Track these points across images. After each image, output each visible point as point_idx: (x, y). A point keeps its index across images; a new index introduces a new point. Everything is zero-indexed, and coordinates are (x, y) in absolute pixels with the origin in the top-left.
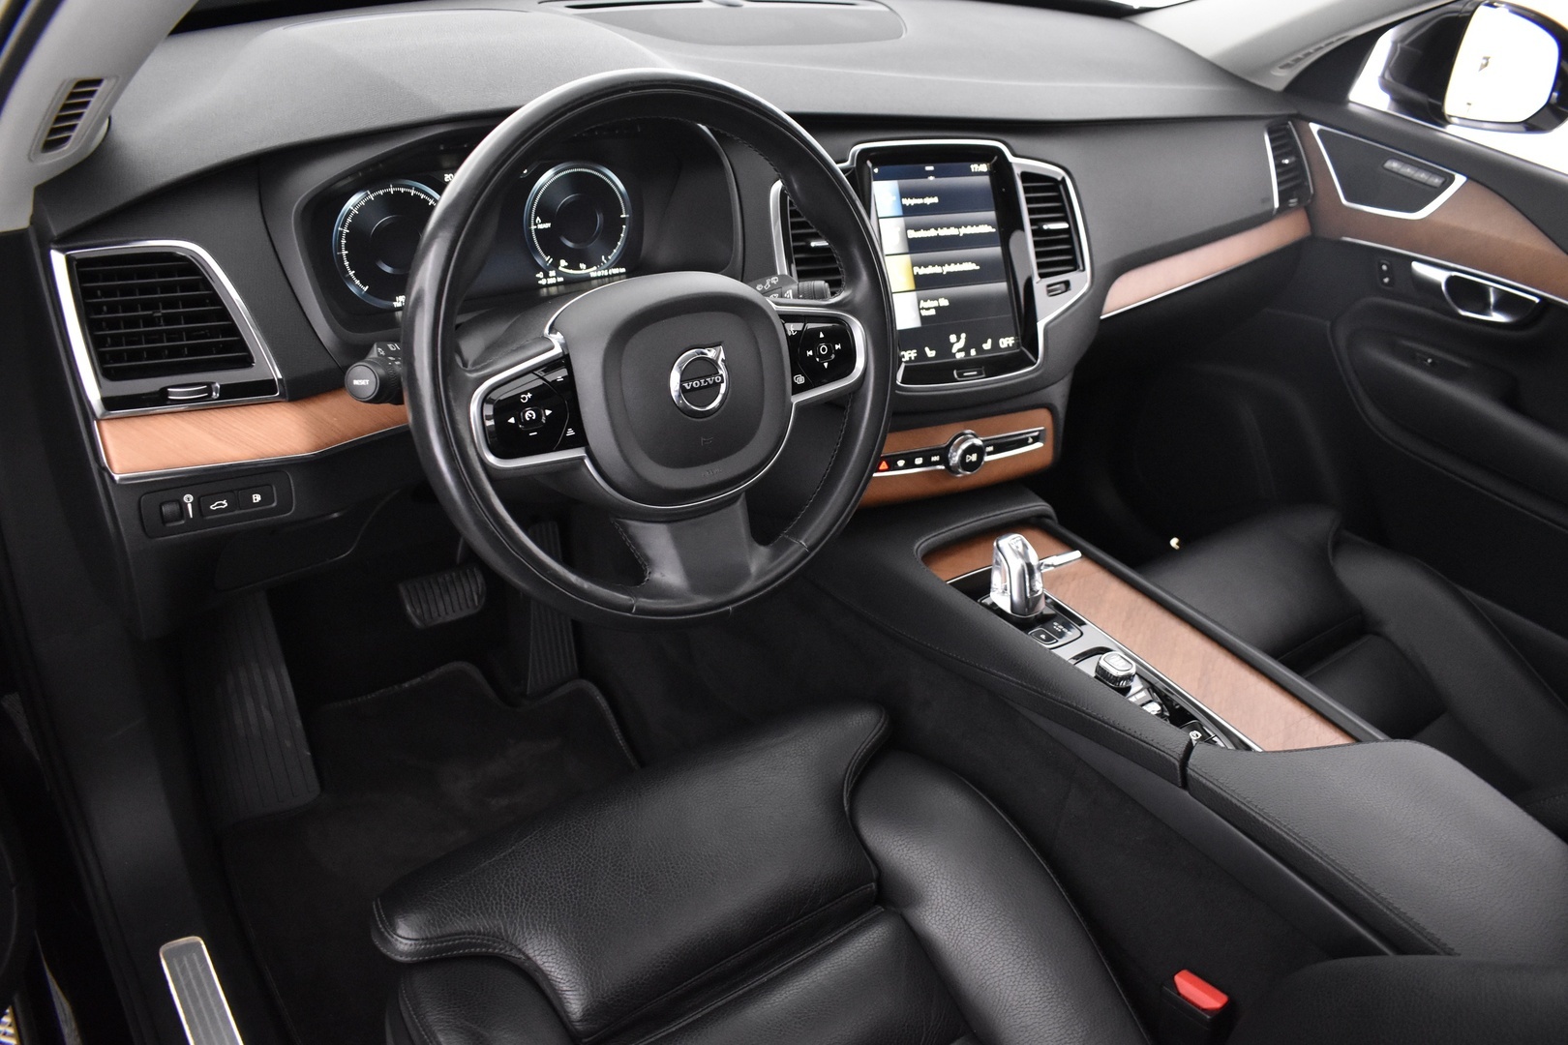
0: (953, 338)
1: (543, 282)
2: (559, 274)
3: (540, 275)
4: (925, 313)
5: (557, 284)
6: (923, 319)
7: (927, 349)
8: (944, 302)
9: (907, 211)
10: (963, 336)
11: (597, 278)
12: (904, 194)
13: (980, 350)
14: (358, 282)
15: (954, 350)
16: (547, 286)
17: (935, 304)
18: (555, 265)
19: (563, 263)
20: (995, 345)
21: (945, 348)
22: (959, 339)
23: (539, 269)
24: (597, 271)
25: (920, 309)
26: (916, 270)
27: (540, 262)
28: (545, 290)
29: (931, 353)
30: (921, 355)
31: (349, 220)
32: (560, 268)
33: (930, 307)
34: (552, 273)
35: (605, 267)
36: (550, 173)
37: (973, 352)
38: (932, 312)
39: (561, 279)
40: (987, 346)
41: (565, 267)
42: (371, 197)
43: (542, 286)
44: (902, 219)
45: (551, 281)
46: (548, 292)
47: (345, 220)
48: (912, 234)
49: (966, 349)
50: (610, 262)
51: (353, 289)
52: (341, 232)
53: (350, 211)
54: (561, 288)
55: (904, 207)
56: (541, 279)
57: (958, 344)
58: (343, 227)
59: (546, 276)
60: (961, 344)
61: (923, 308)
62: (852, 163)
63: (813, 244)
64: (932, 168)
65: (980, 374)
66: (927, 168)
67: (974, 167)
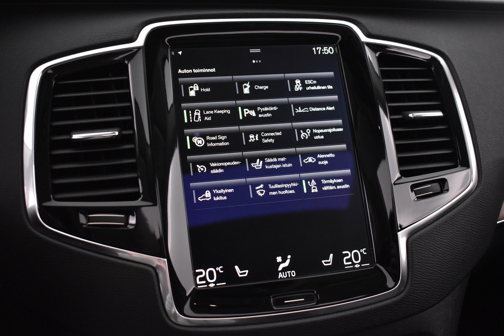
62: (140, 42)
63: (75, 136)
64: (258, 51)
65: (309, 299)
66: (252, 51)
67: (317, 50)
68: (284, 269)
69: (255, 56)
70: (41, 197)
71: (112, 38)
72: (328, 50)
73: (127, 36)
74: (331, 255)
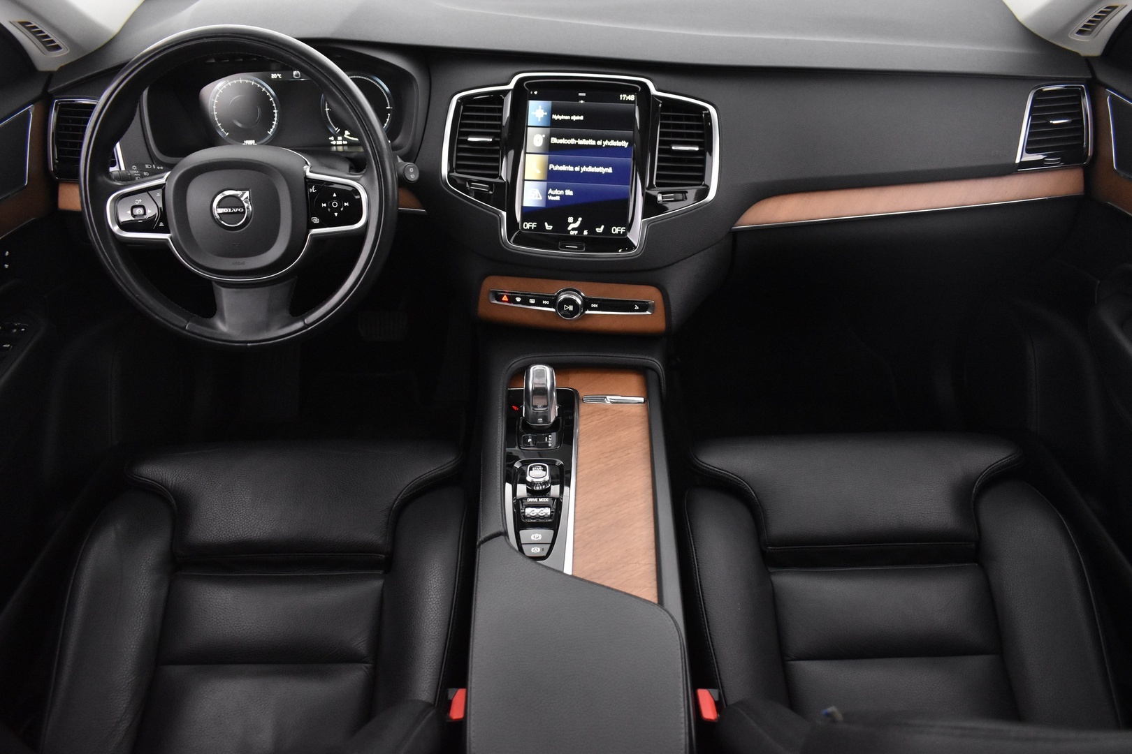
0: (570, 219)
1: (334, 143)
2: (344, 139)
3: (332, 138)
4: (550, 198)
5: (343, 145)
6: (548, 201)
7: (546, 224)
8: (569, 193)
9: (554, 124)
10: (580, 219)
12: (554, 110)
13: (592, 231)
14: (223, 130)
15: (570, 228)
16: (336, 145)
17: (561, 192)
18: (342, 133)
19: (347, 133)
20: (608, 230)
21: (562, 225)
22: (575, 221)
23: (331, 135)
25: (547, 195)
26: (551, 166)
27: (332, 131)
28: (334, 148)
29: (548, 227)
30: (541, 227)
31: (217, 96)
32: (345, 136)
33: (556, 195)
34: (340, 138)
37: (586, 233)
38: (558, 198)
39: (345, 142)
40: (600, 230)
41: (348, 135)
42: (230, 84)
43: (333, 145)
44: (549, 129)
46: (337, 149)
47: (215, 96)
48: (554, 140)
49: (580, 229)
51: (220, 133)
52: (213, 102)
53: (218, 91)
54: (346, 148)
55: (553, 121)
57: (573, 225)
58: (214, 99)
59: (336, 139)
60: (577, 225)
61: (550, 194)
62: (511, 86)
63: (470, 139)
64: (584, 94)
65: (580, 248)
66: (580, 94)
67: (623, 97)
68: (573, 229)
69: (582, 98)
70: (451, 170)
71: (493, 83)
72: (632, 97)
73: (505, 81)
74: (603, 227)
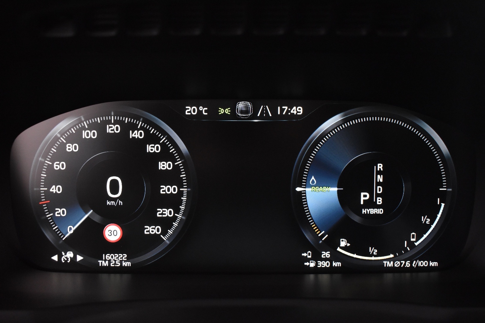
1: (311, 265)
2: (335, 257)
3: (308, 254)
5: (331, 270)
11: (393, 270)
16: (317, 270)
18: (332, 244)
23: (307, 247)
24: (393, 260)
27: (308, 236)
28: (312, 276)
32: (338, 249)
34: (326, 254)
35: (407, 256)
36: (336, 119)
39: (337, 265)
41: (345, 248)
45: (324, 264)
46: (316, 279)
50: (415, 251)
53: (57, 139)
54: (337, 276)
56: (308, 260)
58: (45, 157)
59: (317, 257)
